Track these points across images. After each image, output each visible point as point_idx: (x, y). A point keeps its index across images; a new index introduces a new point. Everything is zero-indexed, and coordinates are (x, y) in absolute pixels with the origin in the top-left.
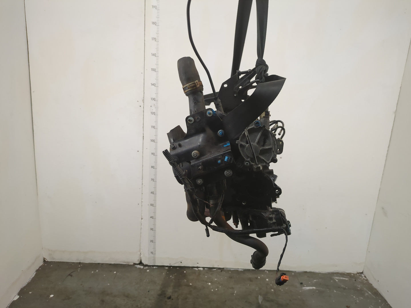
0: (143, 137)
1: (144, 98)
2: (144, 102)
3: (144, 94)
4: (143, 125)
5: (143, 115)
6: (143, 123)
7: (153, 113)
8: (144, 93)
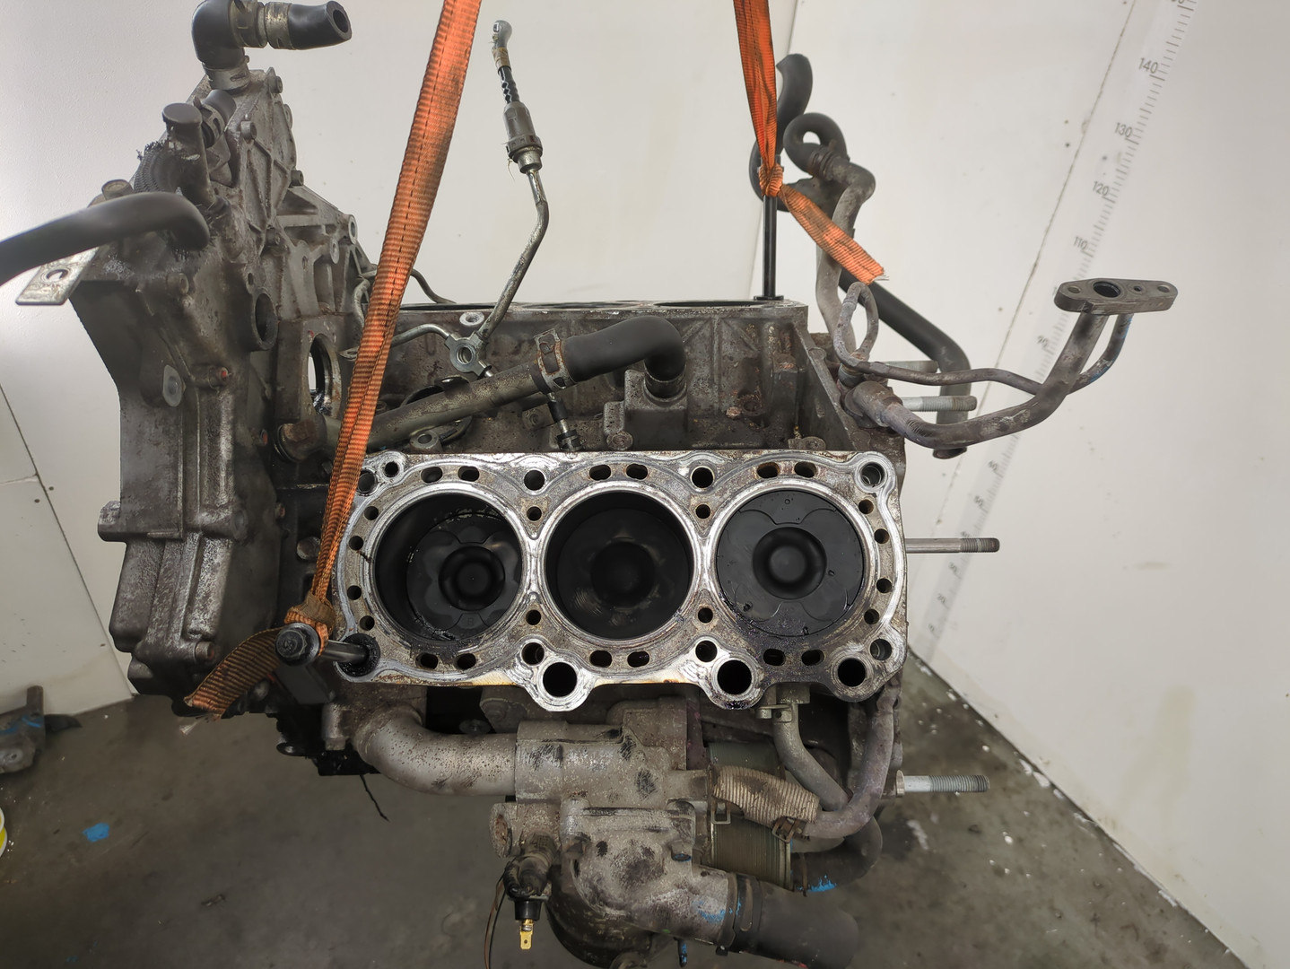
0: (1035, 265)
1: (1092, 113)
2: (1084, 132)
3: (1099, 97)
4: (1051, 221)
5: (1065, 185)
6: (1053, 216)
7: (1102, 189)
8: (1101, 93)
